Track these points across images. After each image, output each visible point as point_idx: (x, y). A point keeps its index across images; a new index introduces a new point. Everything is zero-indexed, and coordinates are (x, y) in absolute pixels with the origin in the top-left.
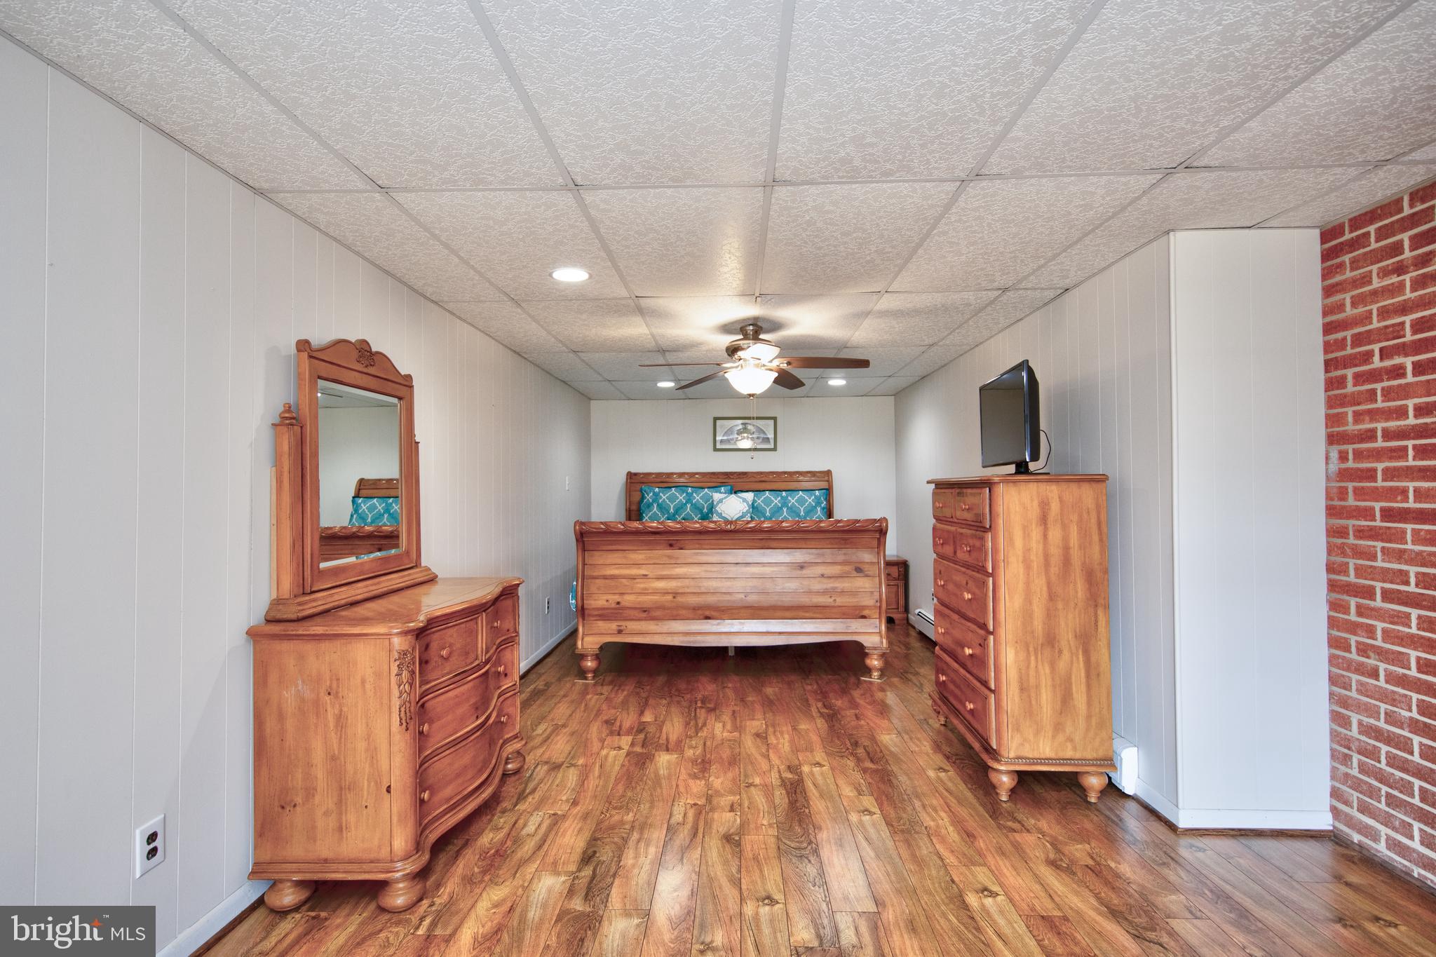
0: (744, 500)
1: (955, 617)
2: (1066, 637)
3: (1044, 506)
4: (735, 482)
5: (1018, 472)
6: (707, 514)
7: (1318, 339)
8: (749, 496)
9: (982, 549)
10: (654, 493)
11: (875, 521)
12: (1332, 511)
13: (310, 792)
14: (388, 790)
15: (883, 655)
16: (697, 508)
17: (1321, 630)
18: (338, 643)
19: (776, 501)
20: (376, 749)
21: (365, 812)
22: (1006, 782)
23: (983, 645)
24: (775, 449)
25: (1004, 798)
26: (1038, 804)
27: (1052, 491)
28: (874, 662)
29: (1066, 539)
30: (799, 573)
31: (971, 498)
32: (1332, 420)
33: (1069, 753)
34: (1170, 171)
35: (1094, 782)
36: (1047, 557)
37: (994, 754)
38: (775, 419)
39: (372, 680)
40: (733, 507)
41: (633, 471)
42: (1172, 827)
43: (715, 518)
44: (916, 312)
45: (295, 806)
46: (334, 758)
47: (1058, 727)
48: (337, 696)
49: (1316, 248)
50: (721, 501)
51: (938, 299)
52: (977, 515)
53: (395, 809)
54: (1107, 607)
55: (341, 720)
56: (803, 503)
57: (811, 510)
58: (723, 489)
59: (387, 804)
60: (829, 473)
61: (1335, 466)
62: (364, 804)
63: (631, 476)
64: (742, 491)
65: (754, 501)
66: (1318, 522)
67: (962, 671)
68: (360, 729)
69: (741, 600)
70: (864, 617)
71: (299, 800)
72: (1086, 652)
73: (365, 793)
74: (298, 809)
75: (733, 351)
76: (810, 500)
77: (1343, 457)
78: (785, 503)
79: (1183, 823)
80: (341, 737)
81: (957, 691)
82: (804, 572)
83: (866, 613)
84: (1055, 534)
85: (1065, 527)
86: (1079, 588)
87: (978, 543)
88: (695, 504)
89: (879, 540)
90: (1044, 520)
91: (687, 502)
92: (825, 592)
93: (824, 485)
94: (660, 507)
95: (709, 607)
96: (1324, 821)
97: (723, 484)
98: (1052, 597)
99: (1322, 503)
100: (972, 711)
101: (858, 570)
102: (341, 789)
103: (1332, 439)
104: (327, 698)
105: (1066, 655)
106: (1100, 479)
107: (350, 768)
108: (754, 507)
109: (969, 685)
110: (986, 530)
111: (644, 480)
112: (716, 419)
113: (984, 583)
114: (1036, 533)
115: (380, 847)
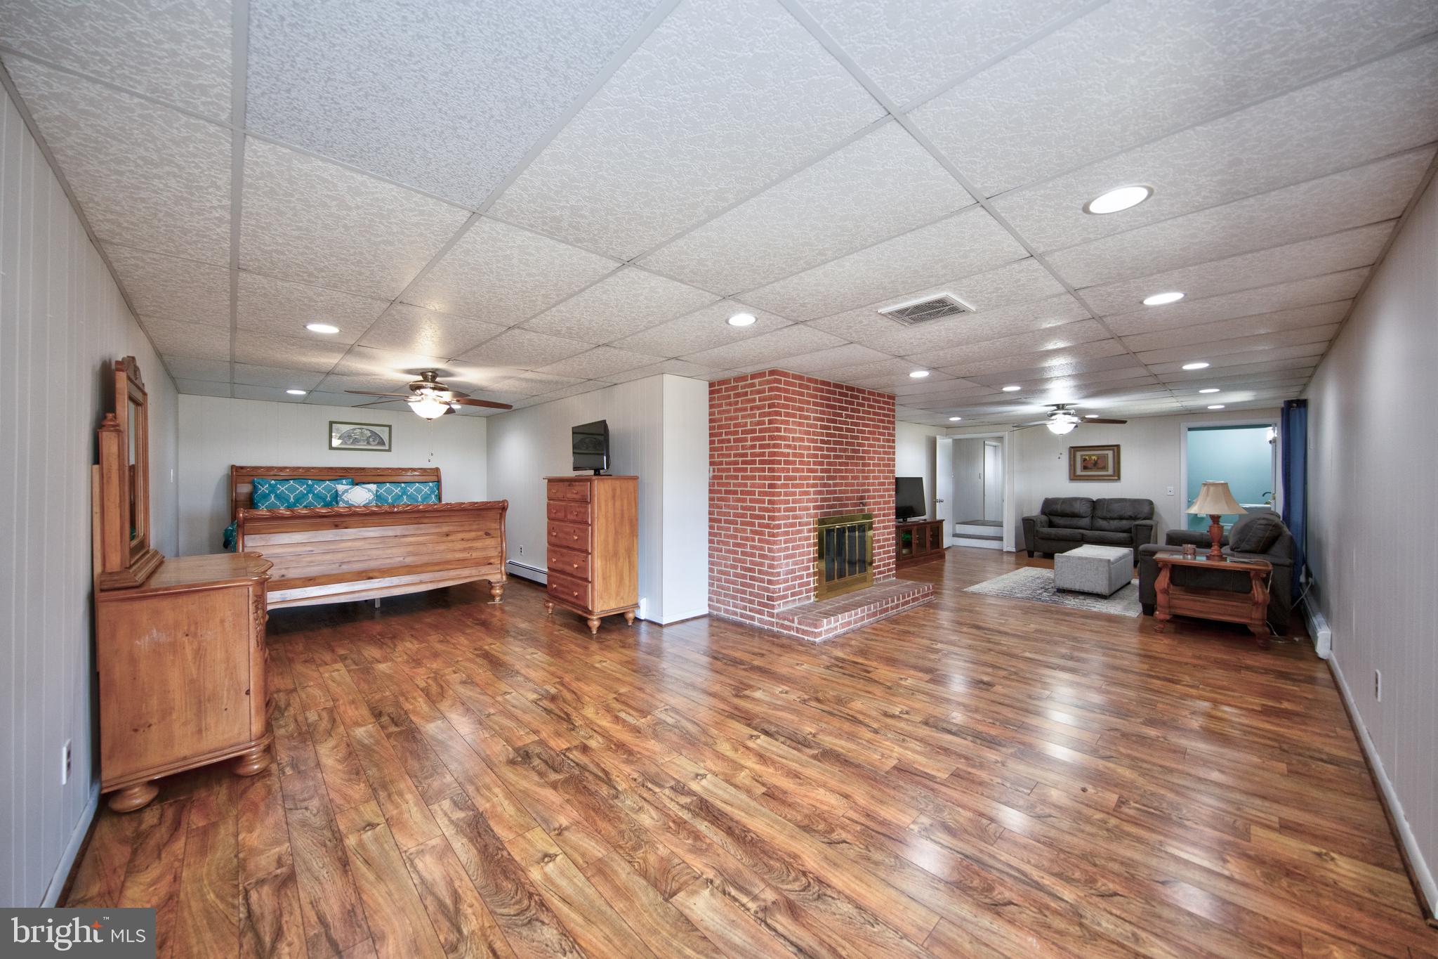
0: (369, 490)
1: (565, 551)
2: (622, 551)
3: (614, 490)
4: (358, 476)
5: (595, 474)
6: (331, 502)
7: (707, 425)
8: (373, 487)
9: (586, 513)
10: (270, 485)
11: (499, 502)
12: (711, 491)
13: (166, 713)
14: (248, 693)
15: (502, 587)
16: (318, 497)
17: (706, 537)
18: (196, 596)
19: (397, 491)
20: (235, 667)
21: (225, 713)
22: (595, 624)
23: (585, 561)
24: (389, 450)
25: (595, 632)
26: (609, 631)
27: (617, 483)
28: (498, 591)
29: (622, 506)
30: (445, 538)
31: (578, 487)
32: (711, 456)
33: (622, 605)
34: (670, 359)
35: (631, 616)
36: (615, 515)
37: (591, 613)
38: (390, 427)
39: (231, 619)
40: (360, 496)
41: (238, 464)
42: (660, 625)
43: (341, 504)
44: (541, 381)
45: (150, 726)
46: (192, 681)
47: (618, 594)
48: (195, 635)
49: (707, 389)
50: (346, 491)
51: (557, 378)
52: (583, 496)
53: (253, 706)
54: (637, 536)
55: (199, 654)
56: (420, 493)
57: (426, 497)
58: (344, 482)
59: (246, 703)
60: (437, 470)
61: (712, 474)
62: (224, 707)
63: (234, 469)
64: (364, 483)
65: (377, 491)
66: (706, 495)
67: (569, 578)
68: (220, 655)
69: (400, 562)
70: (490, 564)
71: (154, 720)
72: (629, 557)
73: (225, 701)
74: (153, 728)
75: (415, 387)
76: (426, 489)
77: (714, 471)
78: (404, 492)
79: (664, 623)
80: (200, 665)
81: (566, 590)
82: (449, 538)
83: (492, 561)
84: (618, 504)
85: (622, 500)
86: (627, 529)
87: (583, 510)
88: (317, 494)
89: (501, 514)
90: (614, 497)
91: (308, 493)
92: (464, 550)
93: (435, 478)
94: (277, 497)
95: (373, 570)
96: (706, 611)
97: (342, 477)
98: (616, 532)
99: (707, 488)
100: (577, 597)
101: (487, 534)
102: (200, 702)
103: (711, 464)
104: (185, 639)
105: (621, 560)
106: (635, 478)
107: (210, 686)
108: (378, 497)
109: (573, 583)
110: (587, 503)
111: (252, 473)
112: (331, 423)
113: (587, 530)
114: (610, 504)
115: (239, 734)
